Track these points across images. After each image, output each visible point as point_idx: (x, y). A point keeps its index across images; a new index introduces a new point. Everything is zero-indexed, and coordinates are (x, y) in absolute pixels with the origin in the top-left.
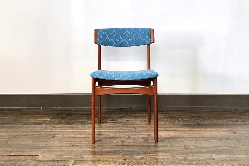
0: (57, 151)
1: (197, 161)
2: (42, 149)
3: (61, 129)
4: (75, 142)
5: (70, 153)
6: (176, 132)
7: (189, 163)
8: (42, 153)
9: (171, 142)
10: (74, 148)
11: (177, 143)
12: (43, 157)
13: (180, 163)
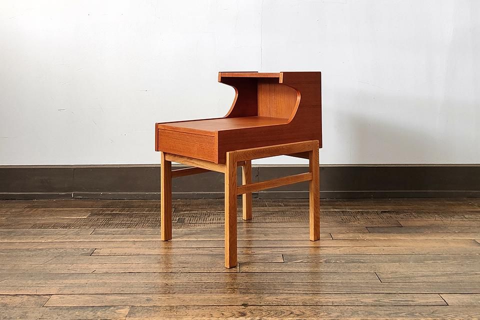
0: (95, 285)
1: (409, 308)
2: (61, 281)
3: (108, 236)
4: (136, 265)
5: (122, 289)
6: (354, 242)
7: (391, 314)
8: (60, 289)
9: (345, 264)
10: (133, 277)
11: (359, 267)
12: (61, 298)
13: (370, 313)
